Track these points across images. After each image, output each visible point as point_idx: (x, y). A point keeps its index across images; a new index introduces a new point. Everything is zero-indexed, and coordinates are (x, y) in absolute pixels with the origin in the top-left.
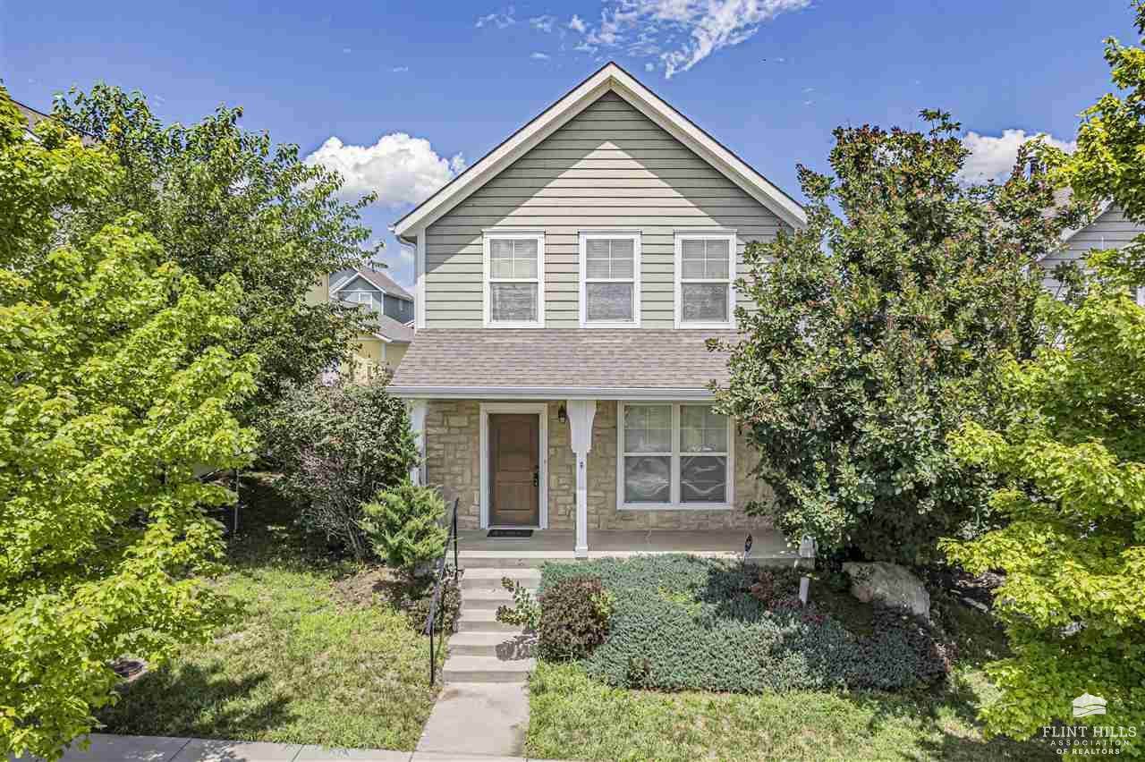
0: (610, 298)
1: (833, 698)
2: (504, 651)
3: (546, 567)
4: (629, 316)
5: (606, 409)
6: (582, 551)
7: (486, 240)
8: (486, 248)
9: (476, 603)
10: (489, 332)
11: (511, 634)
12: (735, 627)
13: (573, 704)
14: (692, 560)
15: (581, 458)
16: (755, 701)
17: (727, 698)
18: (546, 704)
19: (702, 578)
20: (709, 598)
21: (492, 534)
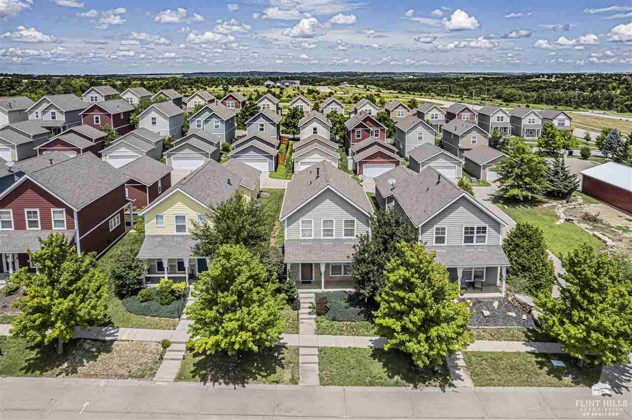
0: (328, 232)
1: (368, 322)
2: (310, 313)
3: (316, 294)
4: (332, 236)
6: (323, 290)
7: (301, 220)
8: (301, 222)
9: (304, 303)
10: (301, 241)
11: (310, 310)
12: (352, 308)
13: (323, 324)
14: (345, 292)
15: (323, 273)
16: (354, 323)
17: (350, 322)
18: (319, 325)
19: (347, 297)
20: (348, 302)
21: (303, 283)
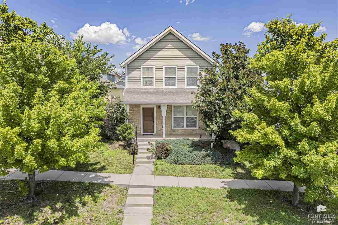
0: (170, 81)
1: (216, 166)
2: (148, 158)
3: (156, 142)
4: (174, 85)
5: (169, 107)
6: (164, 138)
7: (141, 67)
8: (142, 69)
9: (141, 149)
10: (143, 89)
11: (150, 154)
12: (197, 152)
13: (163, 167)
14: (188, 139)
15: (164, 117)
16: (200, 166)
17: (194, 166)
18: (157, 167)
19: (190, 143)
20: (192, 147)
21: (144, 135)
